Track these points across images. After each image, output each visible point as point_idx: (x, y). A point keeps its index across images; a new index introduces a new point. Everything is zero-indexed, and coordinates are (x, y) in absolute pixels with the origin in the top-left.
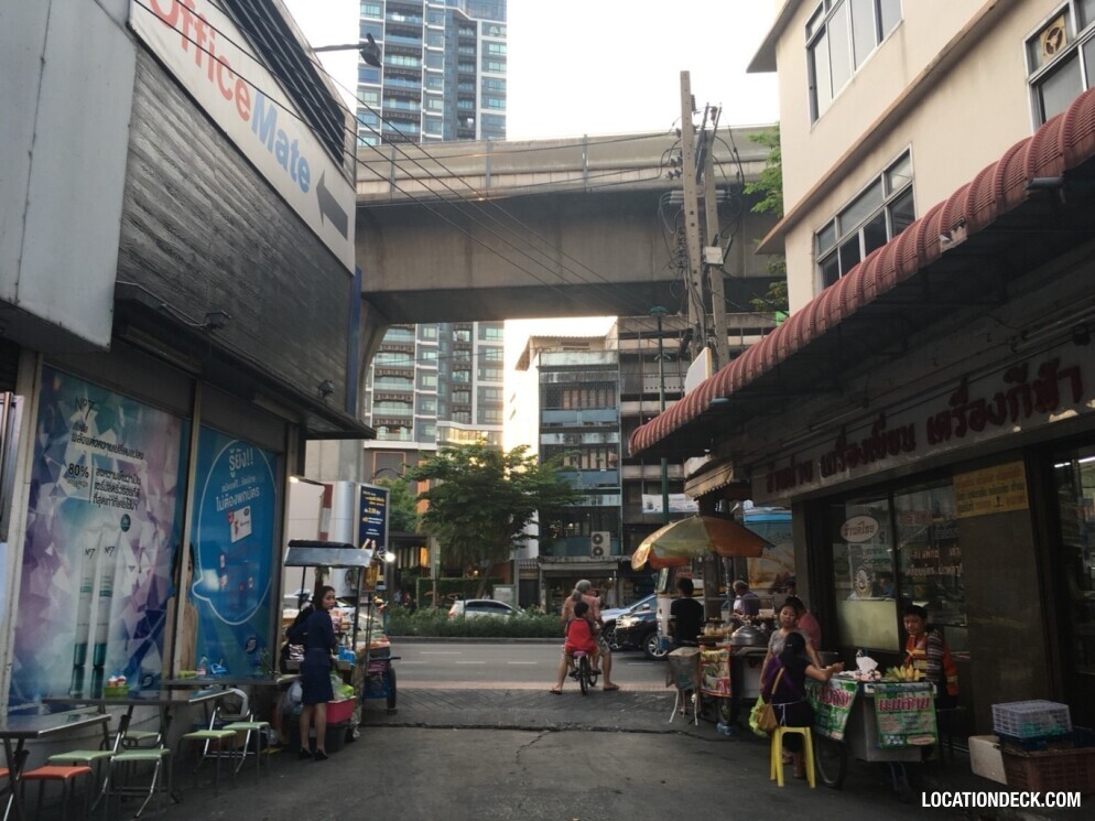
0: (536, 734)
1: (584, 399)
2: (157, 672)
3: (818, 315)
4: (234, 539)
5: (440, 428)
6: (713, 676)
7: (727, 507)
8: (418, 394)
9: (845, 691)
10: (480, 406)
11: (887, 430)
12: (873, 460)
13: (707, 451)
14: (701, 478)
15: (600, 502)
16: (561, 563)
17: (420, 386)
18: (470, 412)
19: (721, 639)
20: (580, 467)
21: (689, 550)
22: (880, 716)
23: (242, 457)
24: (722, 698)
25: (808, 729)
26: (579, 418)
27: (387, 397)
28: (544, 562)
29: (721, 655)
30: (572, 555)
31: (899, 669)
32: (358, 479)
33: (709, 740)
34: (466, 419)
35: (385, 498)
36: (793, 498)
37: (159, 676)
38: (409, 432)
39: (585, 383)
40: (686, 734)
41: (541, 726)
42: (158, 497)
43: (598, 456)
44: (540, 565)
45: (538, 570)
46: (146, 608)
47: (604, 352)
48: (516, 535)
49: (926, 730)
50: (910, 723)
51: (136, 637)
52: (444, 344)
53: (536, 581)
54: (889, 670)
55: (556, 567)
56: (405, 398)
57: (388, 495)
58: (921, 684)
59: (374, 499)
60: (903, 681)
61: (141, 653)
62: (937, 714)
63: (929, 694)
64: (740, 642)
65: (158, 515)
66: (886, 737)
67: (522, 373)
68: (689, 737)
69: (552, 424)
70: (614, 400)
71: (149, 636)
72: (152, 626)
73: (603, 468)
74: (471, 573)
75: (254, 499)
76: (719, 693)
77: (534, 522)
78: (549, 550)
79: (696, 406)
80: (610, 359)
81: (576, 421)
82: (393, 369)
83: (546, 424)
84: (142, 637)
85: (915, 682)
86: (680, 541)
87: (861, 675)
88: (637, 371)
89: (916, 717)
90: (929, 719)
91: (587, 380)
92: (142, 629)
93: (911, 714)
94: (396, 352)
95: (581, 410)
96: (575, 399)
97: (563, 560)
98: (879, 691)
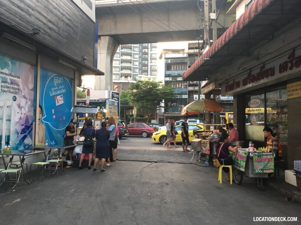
0: (150, 163)
1: (178, 67)
2: (30, 144)
3: (240, 22)
4: (57, 105)
5: (139, 77)
6: (205, 147)
7: (214, 97)
8: (133, 67)
9: (243, 155)
10: (150, 70)
11: (265, 69)
12: (260, 80)
13: (207, 79)
14: (205, 88)
15: (182, 97)
16: (170, 114)
17: (133, 65)
18: (148, 72)
19: (207, 137)
20: (176, 87)
21: (198, 109)
22: (255, 164)
23: (59, 80)
24: (207, 154)
25: (231, 166)
26: (176, 73)
27: (124, 68)
28: (165, 114)
29: (207, 141)
30: (173, 112)
31: (263, 148)
32: (111, 90)
33: (202, 167)
34: (147, 74)
35: (119, 95)
36: (233, 93)
37: (31, 145)
38: (131, 78)
39: (178, 63)
40: (196, 164)
41: (152, 161)
42: (27, 91)
43: (181, 84)
44: (164, 114)
45: (164, 116)
46: (25, 125)
47: (184, 53)
48: (158, 106)
49: (270, 168)
50: (265, 166)
51: (21, 133)
52: (140, 53)
53: (163, 119)
54: (259, 148)
55: (169, 115)
56: (129, 68)
57: (120, 94)
58: (270, 153)
59: (116, 95)
60: (263, 152)
61: (24, 138)
62: (275, 163)
63: (272, 156)
64: (213, 137)
65: (28, 97)
66: (256, 170)
67: (160, 60)
68: (196, 165)
69: (168, 75)
70: (186, 68)
71: (27, 133)
72: (28, 130)
73: (183, 87)
74: (146, 116)
75: (64, 93)
76: (206, 153)
77: (163, 103)
78: (167, 110)
79: (200, 62)
80: (185, 55)
81: (175, 74)
82: (126, 60)
83: (166, 75)
84: (24, 133)
85: (267, 152)
86: (196, 107)
87: (249, 150)
88: (193, 59)
89: (267, 164)
90: (272, 165)
91: (179, 62)
92: (23, 131)
93: (265, 163)
94: (126, 55)
95: (177, 70)
96: (175, 67)
97: (171, 113)
98: (255, 155)
